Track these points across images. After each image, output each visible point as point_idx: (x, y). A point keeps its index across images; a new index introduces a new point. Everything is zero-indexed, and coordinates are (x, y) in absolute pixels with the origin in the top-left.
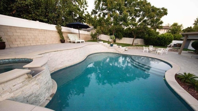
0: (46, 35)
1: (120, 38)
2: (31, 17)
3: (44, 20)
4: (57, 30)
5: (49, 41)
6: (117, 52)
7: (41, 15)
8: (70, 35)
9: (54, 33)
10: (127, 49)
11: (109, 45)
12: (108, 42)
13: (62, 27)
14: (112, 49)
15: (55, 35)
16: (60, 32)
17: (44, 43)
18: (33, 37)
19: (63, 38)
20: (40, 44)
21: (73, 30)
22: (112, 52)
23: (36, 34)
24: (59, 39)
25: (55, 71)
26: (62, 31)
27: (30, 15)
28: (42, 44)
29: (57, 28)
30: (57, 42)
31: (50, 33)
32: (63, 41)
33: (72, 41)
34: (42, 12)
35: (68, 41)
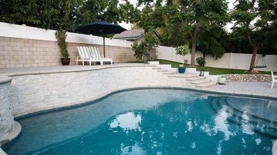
0: (34, 49)
1: (218, 55)
2: (14, 18)
3: (35, 22)
4: (56, 40)
5: (39, 61)
6: (193, 87)
7: (31, 14)
8: (81, 50)
9: (50, 46)
10: (223, 80)
11: (176, 70)
12: (174, 64)
13: (67, 33)
14: (179, 80)
15: (52, 50)
16: (62, 44)
17: (29, 65)
18: (12, 53)
19: (67, 55)
20: (21, 66)
21: (91, 38)
22: (180, 86)
23: (18, 49)
24: (60, 57)
25: (31, 112)
26: (67, 40)
27: (12, 16)
28: (26, 66)
29: (58, 36)
30: (53, 64)
31: (44, 46)
32: (65, 61)
33: (83, 61)
34: (32, 8)
35: (77, 60)
